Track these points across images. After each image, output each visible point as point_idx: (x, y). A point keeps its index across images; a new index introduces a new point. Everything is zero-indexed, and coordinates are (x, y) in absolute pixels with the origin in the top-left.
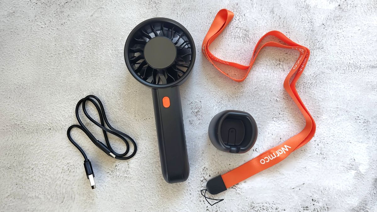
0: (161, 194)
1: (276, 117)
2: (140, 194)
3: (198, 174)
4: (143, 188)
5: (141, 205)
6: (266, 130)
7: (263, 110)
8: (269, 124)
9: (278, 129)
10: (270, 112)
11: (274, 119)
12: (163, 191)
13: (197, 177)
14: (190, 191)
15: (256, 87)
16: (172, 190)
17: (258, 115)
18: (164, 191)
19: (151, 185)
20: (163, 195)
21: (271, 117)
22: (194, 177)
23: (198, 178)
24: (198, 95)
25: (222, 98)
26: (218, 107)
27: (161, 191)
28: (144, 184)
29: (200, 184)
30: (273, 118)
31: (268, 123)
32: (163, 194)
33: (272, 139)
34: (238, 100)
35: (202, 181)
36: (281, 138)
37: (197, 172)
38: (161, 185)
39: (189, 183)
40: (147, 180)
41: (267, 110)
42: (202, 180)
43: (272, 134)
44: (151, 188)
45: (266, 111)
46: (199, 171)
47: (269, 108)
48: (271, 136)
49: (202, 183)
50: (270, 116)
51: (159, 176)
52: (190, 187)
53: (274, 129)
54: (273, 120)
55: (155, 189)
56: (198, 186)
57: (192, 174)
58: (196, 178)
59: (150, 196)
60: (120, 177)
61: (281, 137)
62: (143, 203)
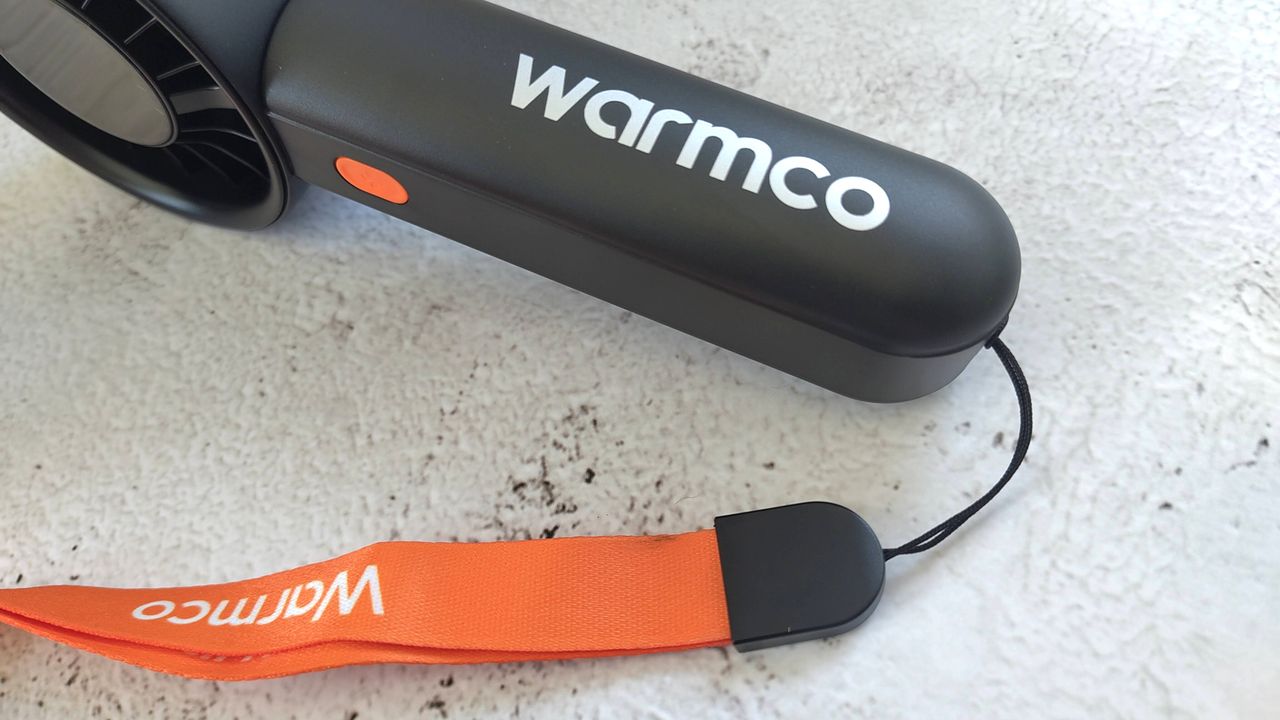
0: (228, 449)
1: (1267, 283)
2: (127, 388)
3: (520, 426)
4: (165, 363)
5: (87, 454)
6: (1159, 340)
7: (1174, 214)
8: (1194, 315)
9: (1257, 369)
10: (1228, 241)
11: (1250, 296)
12: (252, 434)
13: (502, 445)
14: (406, 512)
15: (1166, 84)
16: (307, 452)
17: (1129, 234)
18: (254, 439)
19: (215, 366)
20: (229, 458)
21: (1226, 274)
22: (488, 435)
23: (502, 454)
24: (765, 18)
25: (909, 74)
26: (859, 107)
27: (238, 426)
28: (187, 346)
29: (493, 499)
30: (1239, 287)
31: (1190, 303)
32: (239, 452)
33: (1190, 415)
34: (1014, 114)
35: (522, 485)
36: (1265, 442)
37: (520, 412)
38: (262, 394)
39: (430, 457)
40: (211, 334)
41: (1206, 223)
42: (520, 477)
43: (1200, 388)
44: (204, 382)
45: (1194, 228)
46: (540, 415)
47: (1232, 219)
48: (1186, 396)
49: (513, 498)
50: (1222, 267)
51: (290, 342)
52: (422, 490)
53: (1227, 358)
54: (1236, 299)
55: (214, 400)
56: (476, 506)
57: (482, 415)
58: (489, 449)
59: (163, 425)
60: (110, 261)
61: (1269, 433)
62: (102, 447)
